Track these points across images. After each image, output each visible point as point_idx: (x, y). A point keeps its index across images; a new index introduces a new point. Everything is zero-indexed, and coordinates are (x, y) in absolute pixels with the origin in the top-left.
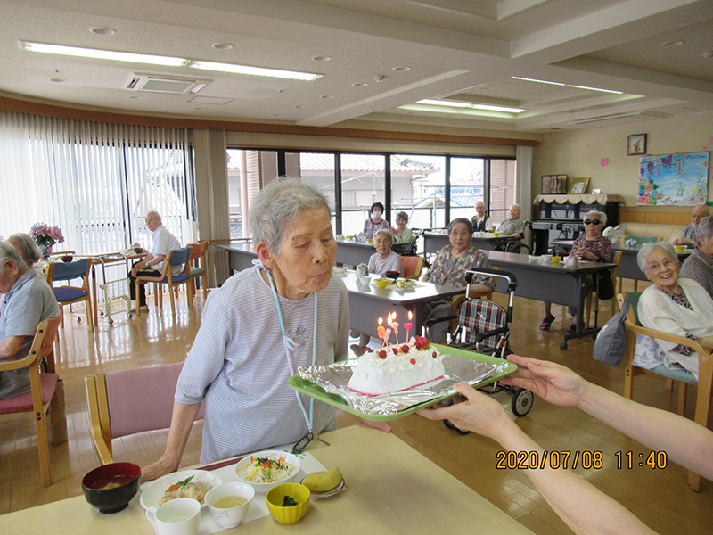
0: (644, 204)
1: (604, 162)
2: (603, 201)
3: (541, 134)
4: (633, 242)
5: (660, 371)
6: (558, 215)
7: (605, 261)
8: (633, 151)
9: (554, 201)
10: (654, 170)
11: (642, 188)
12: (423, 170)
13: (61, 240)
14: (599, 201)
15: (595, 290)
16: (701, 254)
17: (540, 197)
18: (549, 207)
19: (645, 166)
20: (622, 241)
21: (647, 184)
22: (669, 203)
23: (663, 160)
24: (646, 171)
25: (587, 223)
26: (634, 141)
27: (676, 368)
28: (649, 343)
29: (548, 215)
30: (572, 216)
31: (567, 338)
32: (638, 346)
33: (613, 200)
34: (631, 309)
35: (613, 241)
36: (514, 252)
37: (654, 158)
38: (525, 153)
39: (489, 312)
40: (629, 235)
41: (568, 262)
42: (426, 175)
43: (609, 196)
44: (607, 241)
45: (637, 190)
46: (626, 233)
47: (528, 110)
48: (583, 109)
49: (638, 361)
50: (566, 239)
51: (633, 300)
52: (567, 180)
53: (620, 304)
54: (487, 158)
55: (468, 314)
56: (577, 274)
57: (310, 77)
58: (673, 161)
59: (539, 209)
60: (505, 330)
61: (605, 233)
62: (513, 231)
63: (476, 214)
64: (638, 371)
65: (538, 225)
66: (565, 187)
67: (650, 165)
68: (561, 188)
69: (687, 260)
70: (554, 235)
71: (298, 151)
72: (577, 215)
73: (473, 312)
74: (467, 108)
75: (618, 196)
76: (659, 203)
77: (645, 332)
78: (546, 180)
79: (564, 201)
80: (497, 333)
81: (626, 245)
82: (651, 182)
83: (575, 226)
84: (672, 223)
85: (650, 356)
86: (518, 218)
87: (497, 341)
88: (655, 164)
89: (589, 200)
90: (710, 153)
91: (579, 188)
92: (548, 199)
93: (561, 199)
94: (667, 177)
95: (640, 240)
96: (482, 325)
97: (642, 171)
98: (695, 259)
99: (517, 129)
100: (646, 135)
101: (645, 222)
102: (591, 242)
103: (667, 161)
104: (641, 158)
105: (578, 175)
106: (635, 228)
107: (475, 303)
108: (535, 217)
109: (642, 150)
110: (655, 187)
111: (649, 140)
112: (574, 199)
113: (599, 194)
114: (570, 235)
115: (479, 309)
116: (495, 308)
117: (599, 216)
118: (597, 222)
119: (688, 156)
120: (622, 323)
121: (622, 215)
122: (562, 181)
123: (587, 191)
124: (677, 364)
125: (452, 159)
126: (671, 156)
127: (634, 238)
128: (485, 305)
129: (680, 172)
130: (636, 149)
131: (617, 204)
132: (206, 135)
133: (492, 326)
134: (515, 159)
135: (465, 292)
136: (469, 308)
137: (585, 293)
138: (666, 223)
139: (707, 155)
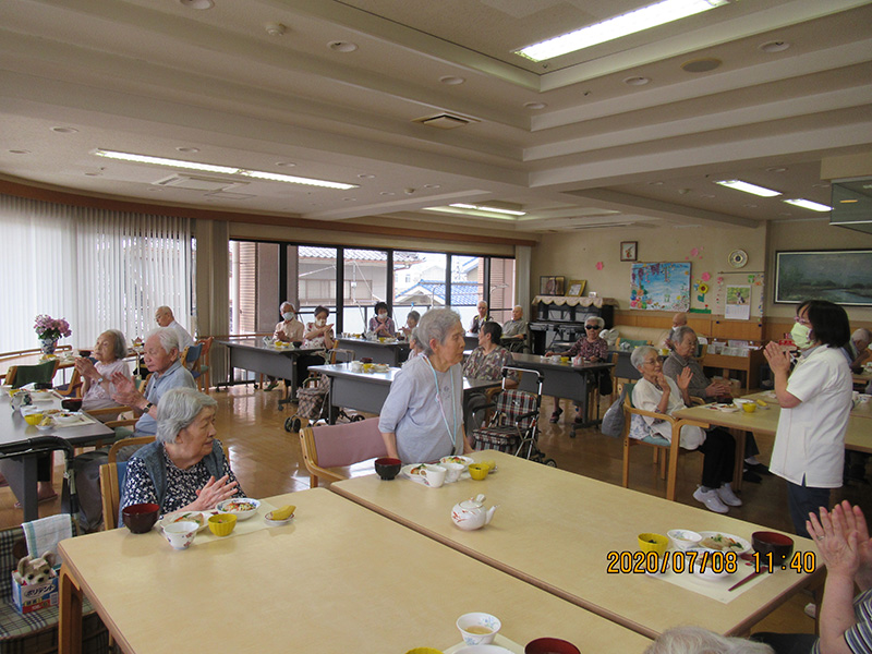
0: (636, 308)
1: (600, 266)
2: (599, 304)
3: (540, 234)
4: (628, 345)
5: (648, 440)
6: (555, 315)
7: (604, 361)
8: (625, 257)
9: (553, 303)
10: (644, 277)
11: (634, 292)
12: (407, 260)
13: (68, 333)
14: (595, 304)
15: (596, 387)
16: (677, 355)
17: (539, 298)
18: (546, 308)
19: (636, 272)
20: (617, 343)
21: (638, 289)
22: (658, 308)
23: (652, 267)
24: (637, 277)
25: (589, 328)
26: (626, 247)
27: (657, 437)
28: (640, 420)
29: (546, 316)
30: (567, 317)
31: (575, 428)
32: (632, 423)
33: (609, 303)
34: (627, 397)
35: (609, 343)
36: (518, 352)
37: (644, 265)
38: (524, 253)
39: (522, 399)
40: (623, 338)
41: (576, 361)
42: (410, 266)
43: (604, 299)
44: (603, 342)
45: (630, 295)
46: (621, 336)
47: (528, 213)
48: (581, 217)
49: (633, 434)
50: (562, 341)
51: (629, 389)
52: (565, 281)
53: (620, 392)
54: (487, 257)
55: (505, 402)
56: (582, 372)
57: (345, 187)
58: (661, 269)
59: (538, 311)
60: (536, 413)
61: (601, 335)
62: (517, 332)
63: (478, 313)
64: (633, 441)
65: (536, 326)
66: (563, 289)
67: (641, 271)
68: (559, 290)
69: (667, 361)
70: (550, 337)
71: (297, 244)
72: (573, 317)
73: (509, 400)
74: (473, 209)
75: (613, 300)
76: (649, 307)
77: (636, 412)
78: (544, 280)
79: (562, 303)
80: (529, 415)
81: (621, 347)
82: (642, 287)
83: (572, 328)
84: (661, 328)
85: (641, 429)
86: (520, 319)
87: (529, 422)
88: (645, 271)
89: (586, 302)
90: (691, 263)
91: (576, 290)
92: (547, 300)
93: (559, 301)
94: (656, 283)
95: (633, 344)
96: (517, 410)
97: (634, 276)
98: (672, 358)
99: (519, 229)
100: (637, 243)
101: (637, 326)
102: (591, 344)
103: (655, 268)
104: (633, 265)
105: (575, 278)
106: (628, 331)
107: (511, 393)
108: (533, 318)
109: (633, 257)
110: (646, 293)
111: (640, 246)
112: (572, 302)
113: (595, 298)
114: (566, 337)
115: (514, 398)
116: (527, 396)
117: (598, 321)
118: (596, 328)
119: (673, 265)
120: (621, 405)
121: (616, 318)
122: (560, 282)
123: (584, 294)
124: (659, 434)
125: (454, 257)
126: (658, 264)
127: (628, 342)
128: (519, 394)
129: (667, 279)
130: (628, 255)
131: (611, 307)
132: (209, 225)
133: (526, 411)
134: (514, 258)
135: (500, 384)
136: (505, 397)
137: (590, 388)
138: (654, 327)
139: (689, 265)
